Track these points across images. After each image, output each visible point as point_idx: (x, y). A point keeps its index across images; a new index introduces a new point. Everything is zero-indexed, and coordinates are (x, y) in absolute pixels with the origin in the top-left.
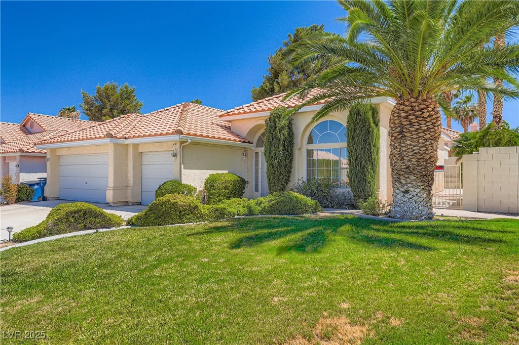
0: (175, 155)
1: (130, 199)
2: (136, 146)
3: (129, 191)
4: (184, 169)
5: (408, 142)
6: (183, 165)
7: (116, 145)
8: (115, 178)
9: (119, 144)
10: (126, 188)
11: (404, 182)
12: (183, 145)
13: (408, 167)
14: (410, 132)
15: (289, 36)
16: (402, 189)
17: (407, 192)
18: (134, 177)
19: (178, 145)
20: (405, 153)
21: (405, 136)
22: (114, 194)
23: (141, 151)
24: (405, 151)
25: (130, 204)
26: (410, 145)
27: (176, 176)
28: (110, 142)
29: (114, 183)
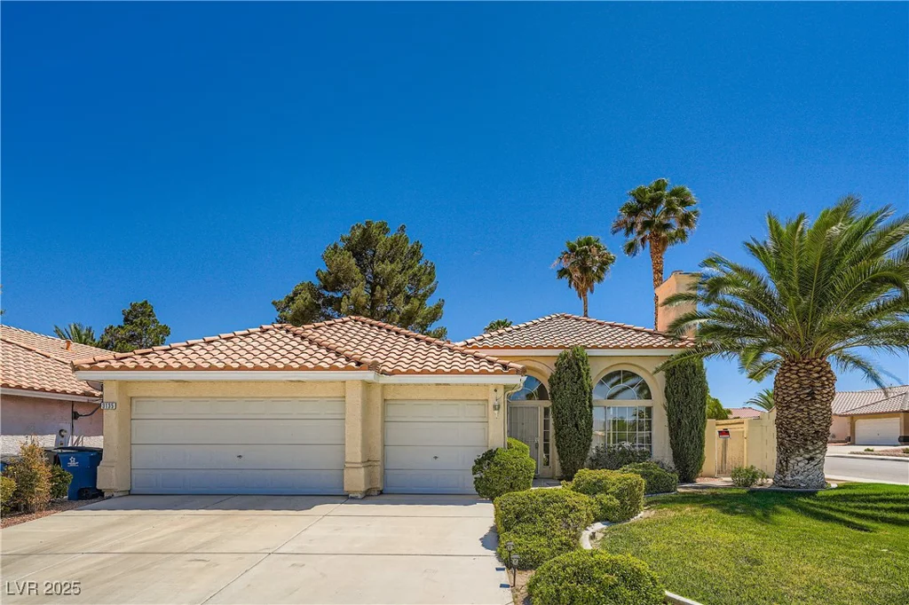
5: (818, 405)
11: (811, 448)
13: (817, 432)
14: (821, 394)
16: (807, 456)
17: (812, 459)
20: (815, 417)
21: (816, 399)
24: (815, 414)
26: (819, 408)
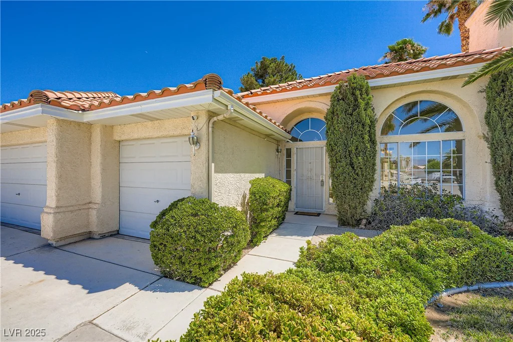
0: (196, 142)
1: (95, 228)
2: (108, 128)
3: (94, 213)
4: (216, 172)
6: (213, 164)
7: (61, 123)
8: (59, 189)
9: (71, 122)
10: (86, 207)
12: (215, 119)
15: (256, 63)
18: (103, 186)
19: (203, 119)
22: (56, 221)
23: (118, 138)
25: (96, 237)
27: (198, 188)
28: (43, 112)
29: (58, 200)
